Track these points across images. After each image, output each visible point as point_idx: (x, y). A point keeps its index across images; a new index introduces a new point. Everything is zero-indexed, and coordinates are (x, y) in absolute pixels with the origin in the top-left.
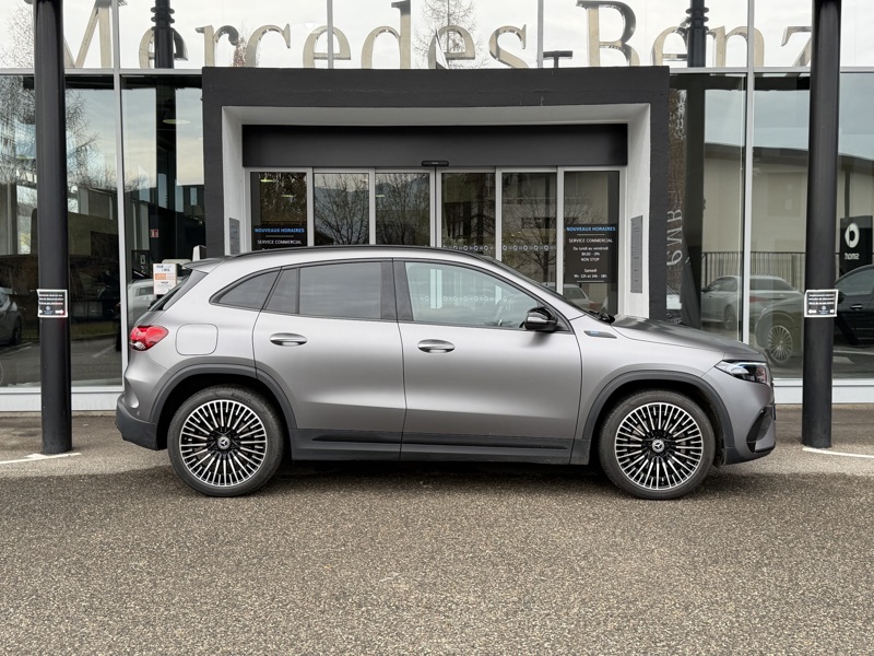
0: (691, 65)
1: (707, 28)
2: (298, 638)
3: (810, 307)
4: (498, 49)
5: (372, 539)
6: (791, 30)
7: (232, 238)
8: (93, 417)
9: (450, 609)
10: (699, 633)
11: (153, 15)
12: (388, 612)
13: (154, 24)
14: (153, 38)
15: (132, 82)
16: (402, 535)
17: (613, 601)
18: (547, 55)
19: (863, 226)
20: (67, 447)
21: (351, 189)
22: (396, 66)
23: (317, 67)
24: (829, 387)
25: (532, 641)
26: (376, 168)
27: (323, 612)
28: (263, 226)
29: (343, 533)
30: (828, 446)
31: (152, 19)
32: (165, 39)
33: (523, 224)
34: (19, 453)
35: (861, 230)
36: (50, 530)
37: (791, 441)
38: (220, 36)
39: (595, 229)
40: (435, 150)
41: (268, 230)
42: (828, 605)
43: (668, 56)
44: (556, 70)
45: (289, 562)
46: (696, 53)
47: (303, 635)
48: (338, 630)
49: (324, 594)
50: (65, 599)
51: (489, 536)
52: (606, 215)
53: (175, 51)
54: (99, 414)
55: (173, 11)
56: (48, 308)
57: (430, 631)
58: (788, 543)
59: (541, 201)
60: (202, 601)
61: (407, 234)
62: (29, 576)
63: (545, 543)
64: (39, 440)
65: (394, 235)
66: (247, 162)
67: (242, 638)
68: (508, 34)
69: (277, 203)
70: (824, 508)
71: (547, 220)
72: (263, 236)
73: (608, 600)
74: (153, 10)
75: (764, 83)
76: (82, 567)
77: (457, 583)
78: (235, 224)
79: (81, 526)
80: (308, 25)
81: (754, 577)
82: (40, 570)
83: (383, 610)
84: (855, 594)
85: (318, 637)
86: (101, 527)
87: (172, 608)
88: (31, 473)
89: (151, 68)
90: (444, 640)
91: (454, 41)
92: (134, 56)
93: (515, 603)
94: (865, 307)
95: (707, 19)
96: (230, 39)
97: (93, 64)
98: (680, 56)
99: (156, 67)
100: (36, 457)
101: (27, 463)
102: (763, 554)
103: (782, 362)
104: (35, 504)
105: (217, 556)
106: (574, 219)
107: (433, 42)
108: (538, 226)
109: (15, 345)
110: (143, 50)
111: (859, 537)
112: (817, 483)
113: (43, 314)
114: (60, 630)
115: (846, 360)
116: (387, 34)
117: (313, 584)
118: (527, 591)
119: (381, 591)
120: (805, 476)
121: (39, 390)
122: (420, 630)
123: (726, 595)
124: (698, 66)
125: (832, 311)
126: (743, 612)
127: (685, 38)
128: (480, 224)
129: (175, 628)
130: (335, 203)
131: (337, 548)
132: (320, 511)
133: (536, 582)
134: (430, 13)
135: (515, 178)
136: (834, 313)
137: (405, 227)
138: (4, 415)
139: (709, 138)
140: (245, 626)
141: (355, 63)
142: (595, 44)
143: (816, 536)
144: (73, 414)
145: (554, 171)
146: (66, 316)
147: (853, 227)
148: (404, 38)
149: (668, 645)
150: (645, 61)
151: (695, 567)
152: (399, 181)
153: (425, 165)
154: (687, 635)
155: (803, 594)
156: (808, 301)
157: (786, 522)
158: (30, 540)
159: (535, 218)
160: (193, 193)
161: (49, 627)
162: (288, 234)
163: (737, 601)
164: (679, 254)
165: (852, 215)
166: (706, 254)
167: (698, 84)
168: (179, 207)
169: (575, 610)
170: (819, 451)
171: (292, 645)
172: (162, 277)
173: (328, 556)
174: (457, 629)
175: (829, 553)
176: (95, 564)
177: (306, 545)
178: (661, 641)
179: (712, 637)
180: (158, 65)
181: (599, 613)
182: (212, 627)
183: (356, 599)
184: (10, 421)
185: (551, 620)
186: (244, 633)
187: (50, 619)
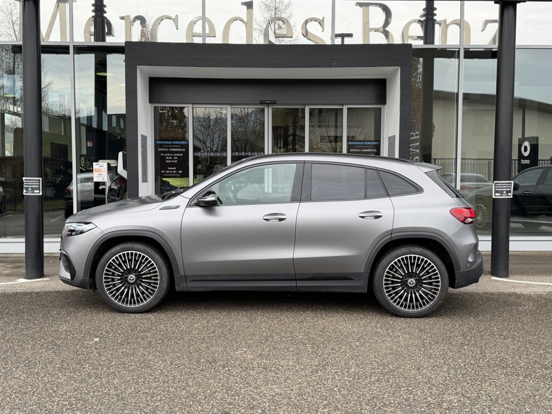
0: (425, 43)
1: (435, 20)
2: (187, 385)
3: (496, 192)
4: (307, 31)
5: (230, 329)
6: (487, 22)
7: (142, 147)
8: (56, 257)
9: (278, 369)
10: (426, 383)
11: (93, 8)
12: (241, 371)
13: (94, 14)
14: (93, 23)
15: (81, 50)
16: (248, 327)
17: (375, 365)
18: (337, 36)
19: (532, 143)
20: (41, 274)
21: (213, 116)
22: (243, 42)
23: (195, 42)
24: (508, 241)
25: (327, 387)
26: (231, 104)
27: (202, 371)
28: (161, 140)
29: (212, 325)
30: (506, 276)
31: (93, 11)
32: (101, 23)
33: (321, 140)
34: (11, 278)
35: (531, 146)
36: (34, 324)
37: (484, 273)
38: (134, 22)
39: (366, 143)
40: (268, 94)
41: (165, 142)
42: (503, 367)
43: (411, 37)
44: (343, 46)
45: (181, 342)
46: (429, 36)
47: (190, 384)
48: (211, 381)
49: (202, 360)
50: (46, 363)
51: (301, 328)
52: (373, 134)
53: (106, 31)
55: (105, 6)
56: (30, 189)
57: (266, 381)
58: (480, 332)
59: (332, 126)
60: (129, 364)
61: (248, 145)
62: (23, 350)
63: (334, 332)
64: (23, 271)
65: (240, 146)
66: (152, 100)
67: (154, 385)
68: (313, 22)
70: (503, 312)
71: (336, 138)
72: (161, 146)
73: (372, 364)
74: (93, 5)
75: (470, 54)
76: (56, 344)
77: (282, 354)
78: (144, 138)
79: (53, 321)
80: (189, 15)
81: (460, 352)
82: (30, 346)
83: (238, 369)
84: (519, 361)
85: (200, 384)
86: (65, 321)
87: (111, 368)
88: (20, 290)
89: (92, 41)
90: (274, 386)
91: (278, 25)
92: (82, 35)
93: (316, 366)
94: (532, 193)
95: (435, 15)
96: (141, 24)
97: (55, 39)
98: (419, 38)
99: (94, 40)
100: (22, 280)
101: (17, 284)
102: (465, 338)
103: (481, 226)
104: (24, 308)
105: (136, 338)
106: (353, 137)
107: (267, 27)
108: (330, 142)
109: (2, 213)
110: (86, 30)
111: (523, 329)
112: (499, 298)
113: (27, 192)
114: (44, 380)
115: (520, 225)
116: (238, 22)
117: (195, 355)
118: (324, 359)
119: (237, 359)
120: (492, 294)
121: (24, 240)
122: (260, 381)
123: (442, 361)
124: (429, 44)
125: (509, 194)
126: (452, 371)
127: (422, 26)
128: (294, 140)
129: (114, 379)
131: (209, 334)
133: (329, 354)
134: (264, 7)
135: (317, 111)
136: (511, 196)
137: (247, 141)
138: (2, 255)
139: (436, 87)
140: (156, 378)
141: (218, 40)
142: (367, 30)
143: (497, 328)
144: (45, 255)
145: (341, 107)
146: (41, 194)
147: (526, 144)
148: (248, 24)
149: (408, 390)
150: (397, 40)
151: (424, 346)
152: (243, 112)
153: (261, 103)
154: (419, 384)
155: (488, 361)
156: (495, 188)
157: (480, 320)
158: (22, 329)
159: (328, 136)
160: (114, 119)
161: (38, 379)
162: (177, 144)
163: (449, 365)
164: (417, 159)
165: (526, 136)
166: (435, 160)
167: (430, 55)
168: (105, 128)
169: (353, 370)
170: (501, 279)
171: (184, 389)
172: (99, 171)
173: (204, 339)
174: (282, 380)
175: (505, 339)
176: (62, 343)
177: (190, 332)
178: (403, 387)
179: (434, 385)
180: (96, 40)
181: (367, 371)
182: (136, 379)
183: (222, 363)
184: (5, 259)
185: (338, 375)
186: (155, 382)
187: (38, 374)
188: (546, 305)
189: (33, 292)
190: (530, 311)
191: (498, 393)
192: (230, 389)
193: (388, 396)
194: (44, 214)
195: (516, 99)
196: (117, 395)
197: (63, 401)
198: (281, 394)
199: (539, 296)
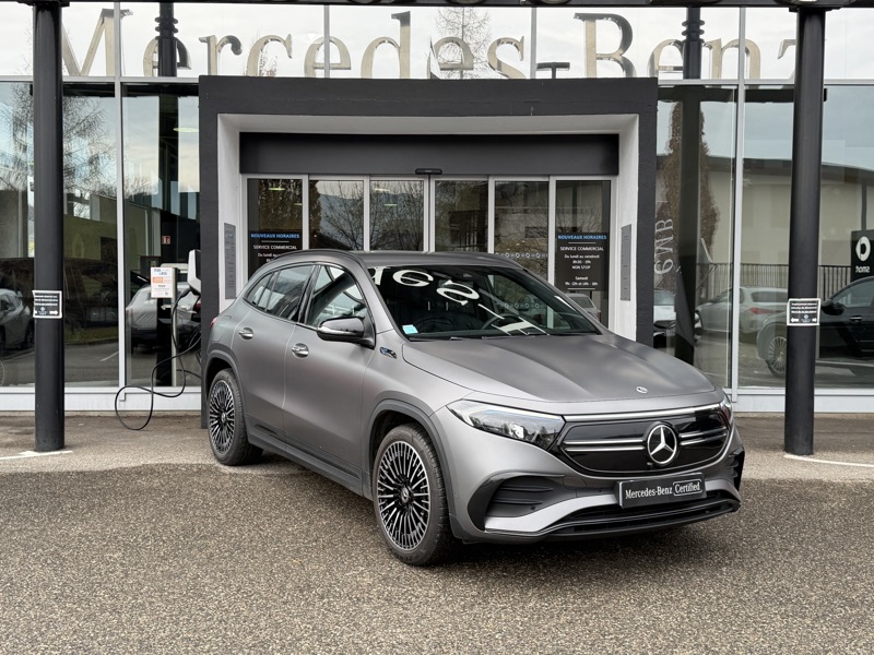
0: (687, 76)
1: (702, 41)
2: (257, 626)
3: (792, 316)
4: (499, 63)
5: (344, 535)
6: (786, 43)
7: (226, 243)
8: (90, 417)
9: (410, 601)
10: (649, 628)
11: (157, 24)
12: (349, 604)
13: (158, 34)
14: (157, 49)
15: (133, 90)
16: (374, 533)
17: (570, 596)
18: (542, 66)
20: (60, 445)
22: (395, 75)
23: (317, 76)
24: (811, 396)
25: (485, 632)
26: (370, 175)
27: (285, 603)
29: (316, 529)
30: (810, 453)
31: (157, 29)
32: (169, 47)
34: (12, 450)
35: (871, 242)
36: (33, 523)
37: (774, 448)
38: (222, 46)
39: (586, 237)
40: (431, 159)
41: (264, 236)
42: (781, 603)
43: (664, 68)
44: (554, 81)
45: (260, 555)
46: (692, 64)
47: (262, 624)
48: (297, 620)
49: (289, 586)
50: (37, 587)
52: (600, 223)
53: (178, 60)
54: (96, 414)
55: (176, 22)
56: (43, 309)
57: (387, 621)
58: (752, 545)
60: (170, 591)
62: (6, 565)
64: (33, 438)
66: (245, 167)
67: (204, 626)
69: (291, 212)
70: (794, 512)
71: (539, 229)
72: (260, 241)
73: (565, 595)
74: (157, 20)
75: (756, 95)
76: (59, 558)
77: (420, 578)
78: (230, 229)
79: (62, 519)
80: (310, 35)
81: (713, 577)
82: (18, 559)
83: (344, 601)
84: (810, 593)
85: (277, 626)
86: (82, 520)
87: (140, 597)
88: (21, 469)
89: (155, 77)
90: (399, 630)
92: (138, 65)
93: (473, 596)
94: (864, 319)
95: (702, 32)
96: (233, 49)
97: (98, 72)
98: (676, 69)
99: (159, 75)
100: (29, 454)
101: (19, 459)
102: (725, 555)
103: (781, 373)
104: (21, 498)
105: (190, 549)
109: (27, 348)
110: (147, 59)
111: (824, 540)
112: (792, 489)
113: (38, 314)
114: (29, 615)
115: (848, 372)
116: (387, 45)
117: (280, 577)
118: (488, 586)
119: (345, 584)
120: (781, 482)
121: (33, 390)
122: (377, 622)
123: (682, 592)
124: (693, 78)
125: (814, 320)
126: (695, 609)
127: (681, 50)
129: (141, 616)
130: (351, 212)
131: (309, 543)
132: (297, 508)
133: (497, 578)
134: (444, 24)
136: (816, 322)
138: (4, 414)
140: (208, 614)
141: (355, 73)
142: (593, 56)
143: (782, 538)
144: (66, 414)
145: (546, 180)
146: (60, 316)
147: (865, 240)
148: (403, 49)
149: (617, 638)
150: (642, 72)
153: (419, 173)
154: (637, 628)
155: (758, 593)
156: (791, 310)
157: (754, 525)
158: (12, 532)
161: (19, 613)
162: (284, 239)
163: (691, 598)
164: (669, 264)
165: (868, 228)
167: (690, 98)
168: (192, 215)
169: (531, 604)
170: (800, 458)
171: (251, 632)
172: (160, 280)
173: (298, 550)
174: (413, 620)
175: (791, 555)
176: (71, 555)
177: (279, 540)
178: (610, 634)
179: (661, 631)
180: (161, 74)
181: (554, 608)
182: (176, 616)
183: (319, 591)
184: (9, 420)
185: (506, 613)
186: (206, 621)
187: (21, 605)
188: (868, 502)
189: (42, 473)
190: (841, 510)
191: (766, 645)
192: (326, 633)
193: (583, 648)
194: (66, 351)
195: (826, 167)
196: (141, 642)
197: (52, 649)
198: (406, 644)
199: (860, 486)
